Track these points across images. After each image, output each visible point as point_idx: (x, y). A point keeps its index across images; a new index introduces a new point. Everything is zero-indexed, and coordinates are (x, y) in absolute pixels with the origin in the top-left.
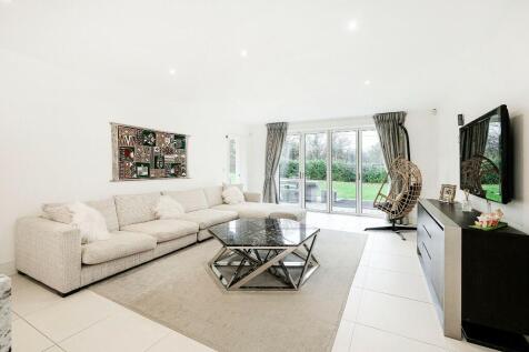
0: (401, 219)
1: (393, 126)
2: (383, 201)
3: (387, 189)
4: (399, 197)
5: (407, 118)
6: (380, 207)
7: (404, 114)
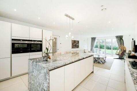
0: (122, 57)
1: (120, 39)
2: (118, 53)
3: (118, 51)
4: (121, 52)
5: (123, 37)
6: (117, 54)
7: (123, 36)
